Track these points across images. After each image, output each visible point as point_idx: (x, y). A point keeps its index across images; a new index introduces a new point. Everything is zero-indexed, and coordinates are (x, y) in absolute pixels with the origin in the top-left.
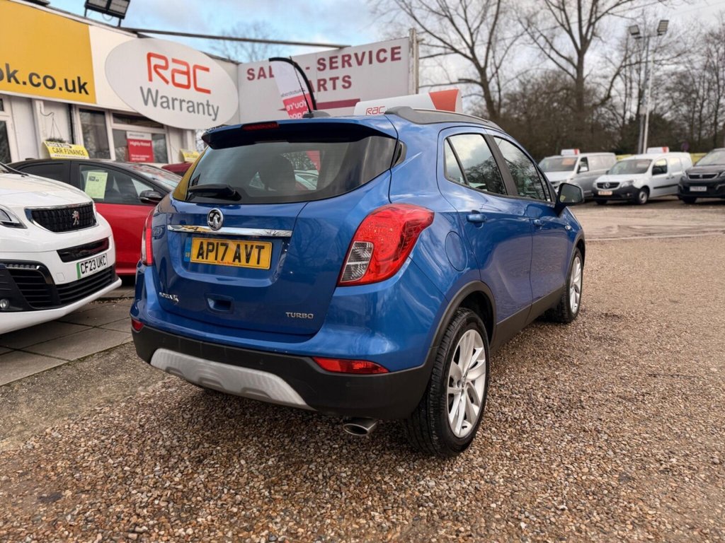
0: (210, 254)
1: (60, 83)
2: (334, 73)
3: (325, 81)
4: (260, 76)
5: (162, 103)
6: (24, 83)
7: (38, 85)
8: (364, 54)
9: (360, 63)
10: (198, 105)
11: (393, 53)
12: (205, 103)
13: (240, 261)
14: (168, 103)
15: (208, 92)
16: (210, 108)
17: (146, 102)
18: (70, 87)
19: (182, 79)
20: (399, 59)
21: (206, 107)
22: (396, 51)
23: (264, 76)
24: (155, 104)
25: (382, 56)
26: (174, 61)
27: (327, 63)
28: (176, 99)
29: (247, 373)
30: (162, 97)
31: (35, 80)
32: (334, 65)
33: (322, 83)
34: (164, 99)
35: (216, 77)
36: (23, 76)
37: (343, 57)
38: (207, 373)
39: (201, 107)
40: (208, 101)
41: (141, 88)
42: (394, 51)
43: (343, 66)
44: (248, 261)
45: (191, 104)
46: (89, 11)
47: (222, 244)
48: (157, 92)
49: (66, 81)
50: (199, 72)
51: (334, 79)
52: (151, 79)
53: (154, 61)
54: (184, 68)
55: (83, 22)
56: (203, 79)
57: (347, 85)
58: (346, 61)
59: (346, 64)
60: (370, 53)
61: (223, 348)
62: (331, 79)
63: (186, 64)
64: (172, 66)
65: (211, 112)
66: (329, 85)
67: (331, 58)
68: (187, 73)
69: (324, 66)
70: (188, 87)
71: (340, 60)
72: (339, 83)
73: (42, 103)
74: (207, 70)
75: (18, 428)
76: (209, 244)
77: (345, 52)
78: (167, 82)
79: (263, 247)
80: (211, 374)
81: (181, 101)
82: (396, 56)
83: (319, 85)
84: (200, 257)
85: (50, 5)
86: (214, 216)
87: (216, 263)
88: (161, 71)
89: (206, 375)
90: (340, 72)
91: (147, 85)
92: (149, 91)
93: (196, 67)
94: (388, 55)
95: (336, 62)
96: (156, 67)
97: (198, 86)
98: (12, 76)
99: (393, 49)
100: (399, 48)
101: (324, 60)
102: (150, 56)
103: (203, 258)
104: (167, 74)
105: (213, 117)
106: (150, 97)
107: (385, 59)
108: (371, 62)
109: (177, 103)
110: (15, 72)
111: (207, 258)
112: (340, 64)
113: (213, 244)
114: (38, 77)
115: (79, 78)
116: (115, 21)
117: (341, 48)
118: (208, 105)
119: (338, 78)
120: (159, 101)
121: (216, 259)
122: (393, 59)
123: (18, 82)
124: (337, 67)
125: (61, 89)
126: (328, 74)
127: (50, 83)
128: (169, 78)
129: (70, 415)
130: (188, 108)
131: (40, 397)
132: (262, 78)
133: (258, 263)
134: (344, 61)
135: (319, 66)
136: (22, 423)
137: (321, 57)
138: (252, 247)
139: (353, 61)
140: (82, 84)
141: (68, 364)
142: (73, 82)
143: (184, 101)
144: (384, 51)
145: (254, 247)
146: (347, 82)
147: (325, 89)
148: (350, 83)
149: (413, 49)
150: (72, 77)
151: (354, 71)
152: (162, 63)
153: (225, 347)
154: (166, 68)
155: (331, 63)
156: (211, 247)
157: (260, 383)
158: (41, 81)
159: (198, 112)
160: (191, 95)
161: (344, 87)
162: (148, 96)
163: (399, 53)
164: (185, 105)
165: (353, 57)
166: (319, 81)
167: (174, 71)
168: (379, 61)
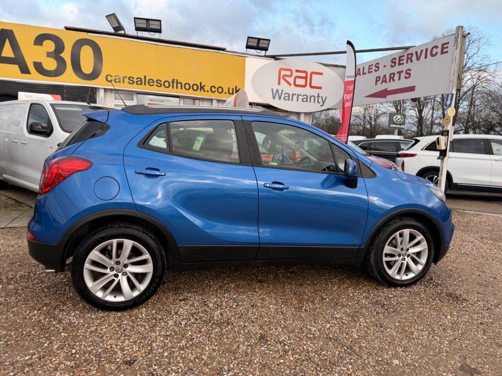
1: (226, 90)
2: (401, 68)
3: (394, 74)
5: (284, 98)
6: (208, 91)
7: (215, 91)
8: (422, 51)
9: (418, 59)
10: (311, 97)
11: (443, 48)
12: (316, 95)
14: (289, 97)
15: (320, 88)
16: (320, 98)
17: (274, 98)
18: (231, 92)
19: (301, 82)
20: (447, 52)
21: (316, 98)
22: (445, 46)
23: (359, 74)
24: (280, 98)
25: (435, 51)
26: (297, 71)
27: (397, 61)
28: (295, 94)
30: (285, 94)
31: (213, 89)
32: (401, 62)
33: (392, 76)
34: (287, 95)
35: (328, 78)
36: (207, 88)
37: (408, 55)
39: (313, 98)
40: (318, 94)
41: (272, 89)
43: (407, 62)
45: (305, 97)
46: (248, 50)
48: (282, 91)
49: (229, 88)
50: (314, 76)
51: (400, 73)
52: (279, 84)
53: (283, 73)
54: (304, 75)
55: (243, 56)
56: (316, 80)
57: (408, 76)
58: (410, 59)
59: (409, 61)
60: (427, 50)
62: (398, 73)
63: (305, 72)
64: (295, 74)
65: (320, 101)
66: (397, 77)
67: (400, 57)
68: (306, 78)
69: (395, 63)
70: (305, 86)
71: (405, 58)
72: (403, 75)
73: (216, 101)
74: (321, 74)
77: (410, 51)
78: (290, 84)
81: (299, 95)
82: (445, 50)
83: (390, 77)
85: (227, 50)
88: (286, 78)
90: (404, 68)
91: (276, 87)
92: (277, 91)
93: (313, 73)
94: (439, 50)
95: (403, 60)
96: (284, 76)
97: (312, 85)
98: (202, 88)
99: (443, 45)
100: (448, 43)
101: (395, 59)
102: (281, 70)
104: (291, 80)
105: (321, 104)
106: (277, 94)
107: (437, 53)
108: (426, 57)
109: (295, 97)
110: (204, 86)
112: (405, 61)
114: (215, 88)
115: (236, 87)
116: (263, 53)
117: (407, 48)
118: (318, 96)
119: (402, 71)
120: (283, 96)
122: (442, 53)
123: (204, 91)
124: (402, 64)
125: (225, 93)
126: (396, 69)
127: (220, 90)
128: (292, 81)
130: (303, 99)
134: (408, 58)
135: (391, 64)
137: (394, 57)
139: (414, 58)
140: (237, 89)
142: (233, 89)
143: (301, 95)
144: (436, 47)
146: (408, 74)
147: (394, 80)
148: (410, 74)
149: (457, 43)
150: (232, 86)
151: (414, 66)
152: (289, 73)
154: (290, 76)
155: (400, 60)
158: (216, 89)
159: (310, 102)
160: (308, 91)
161: (406, 78)
162: (276, 94)
163: (447, 47)
164: (301, 98)
165: (414, 55)
166: (391, 74)
167: (296, 77)
168: (432, 55)
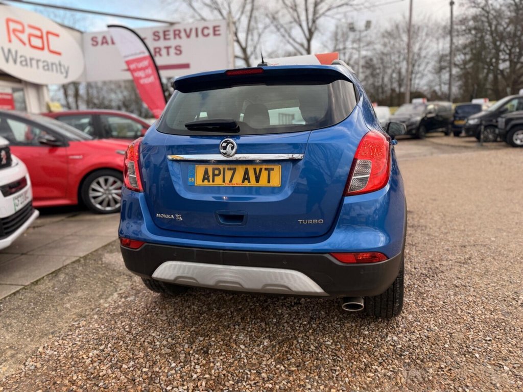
0: (216, 177)
2: (167, 43)
4: (103, 43)
5: (21, 62)
8: (191, 30)
9: (188, 36)
10: (52, 64)
12: (57, 63)
13: (249, 182)
14: (27, 62)
15: (59, 54)
16: (62, 67)
17: (7, 60)
19: (37, 42)
20: (219, 35)
21: (58, 67)
23: (107, 43)
24: (15, 62)
25: (206, 32)
27: (161, 35)
28: (33, 59)
29: (270, 272)
30: (21, 57)
32: (167, 37)
33: (158, 50)
34: (23, 59)
35: (65, 42)
37: (175, 31)
38: (227, 276)
39: (54, 67)
40: (60, 62)
41: (3, 49)
42: (215, 29)
43: (175, 38)
44: (257, 181)
45: (45, 63)
47: (229, 169)
48: (16, 52)
50: (50, 37)
51: (168, 48)
52: (10, 41)
53: (13, 26)
54: (38, 33)
56: (54, 43)
57: (178, 52)
58: (177, 34)
59: (177, 37)
60: (197, 29)
61: (245, 254)
62: (165, 48)
63: (39, 29)
64: (28, 31)
65: (63, 70)
66: (164, 52)
67: (164, 32)
68: (41, 37)
69: (159, 38)
70: (42, 49)
71: (171, 33)
72: (172, 51)
74: (57, 35)
75: (9, 353)
76: (214, 170)
77: (176, 27)
78: (24, 44)
79: (273, 169)
80: (231, 276)
81: (38, 61)
82: (217, 33)
83: (156, 52)
84: (206, 181)
86: (227, 145)
87: (224, 185)
88: (18, 34)
89: (226, 278)
90: (173, 43)
91: (7, 46)
92: (9, 51)
93: (48, 33)
94: (211, 31)
95: (168, 35)
96: (14, 30)
97: (52, 48)
99: (214, 27)
100: (219, 26)
101: (158, 32)
102: (8, 21)
103: (209, 181)
104: (24, 37)
105: (65, 75)
106: (10, 56)
107: (209, 34)
108: (197, 35)
109: (34, 63)
111: (213, 181)
112: (172, 36)
113: (219, 169)
117: (172, 24)
118: (60, 65)
119: (171, 47)
120: (19, 60)
121: (224, 181)
122: (215, 34)
124: (169, 39)
126: (162, 43)
128: (26, 41)
129: (53, 333)
130: (44, 67)
131: (16, 321)
132: (105, 45)
133: (269, 182)
134: (175, 35)
135: (154, 37)
136: (11, 347)
137: (156, 30)
138: (261, 170)
139: (183, 34)
141: (24, 288)
143: (40, 60)
144: (207, 28)
145: (263, 170)
146: (179, 51)
147: (161, 55)
148: (181, 52)
149: (230, 28)
151: (183, 42)
152: (19, 27)
153: (247, 253)
154: (23, 31)
155: (165, 35)
156: (216, 172)
157: (282, 278)
159: (52, 71)
160: (45, 55)
161: (176, 54)
163: (218, 30)
164: (41, 64)
165: (183, 32)
166: (155, 48)
167: (30, 35)
168: (204, 35)
